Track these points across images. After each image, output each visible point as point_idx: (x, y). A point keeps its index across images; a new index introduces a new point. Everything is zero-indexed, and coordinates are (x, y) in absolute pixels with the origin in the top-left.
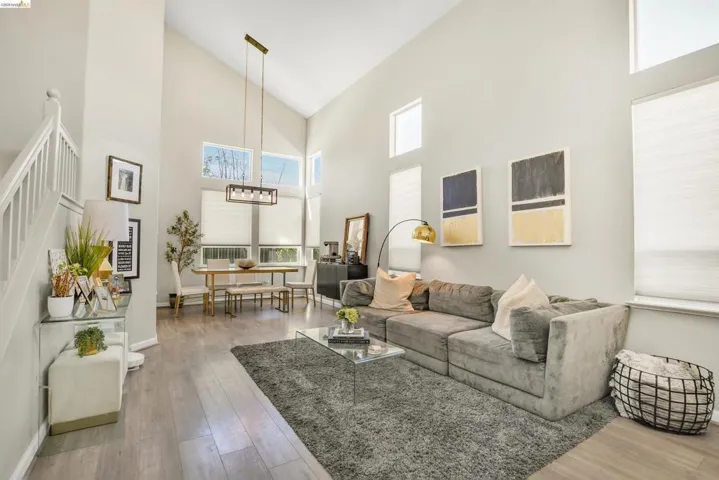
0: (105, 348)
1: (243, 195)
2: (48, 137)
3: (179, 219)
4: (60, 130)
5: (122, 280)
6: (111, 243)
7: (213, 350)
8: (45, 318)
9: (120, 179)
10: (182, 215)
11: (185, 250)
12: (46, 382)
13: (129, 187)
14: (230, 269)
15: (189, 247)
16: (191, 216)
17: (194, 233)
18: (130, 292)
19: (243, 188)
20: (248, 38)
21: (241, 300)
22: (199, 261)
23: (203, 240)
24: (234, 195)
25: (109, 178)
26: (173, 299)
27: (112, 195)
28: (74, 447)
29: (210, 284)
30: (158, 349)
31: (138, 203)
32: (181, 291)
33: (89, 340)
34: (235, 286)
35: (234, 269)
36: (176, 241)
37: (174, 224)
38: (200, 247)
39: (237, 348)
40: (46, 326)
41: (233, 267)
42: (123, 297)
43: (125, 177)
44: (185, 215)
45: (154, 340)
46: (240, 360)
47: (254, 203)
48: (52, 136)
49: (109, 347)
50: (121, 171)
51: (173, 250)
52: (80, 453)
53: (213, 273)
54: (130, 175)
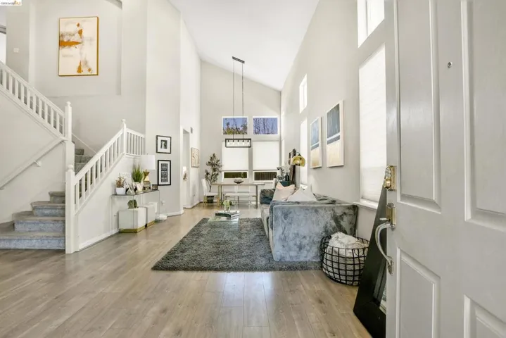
1: (234, 143)
3: (211, 158)
13: (166, 147)
15: (215, 172)
16: (217, 156)
17: (218, 165)
19: (233, 140)
20: (234, 58)
22: (221, 179)
23: (223, 168)
24: (228, 144)
27: (158, 151)
31: (170, 153)
37: (209, 161)
38: (221, 172)
44: (214, 156)
51: (208, 174)
54: (166, 142)
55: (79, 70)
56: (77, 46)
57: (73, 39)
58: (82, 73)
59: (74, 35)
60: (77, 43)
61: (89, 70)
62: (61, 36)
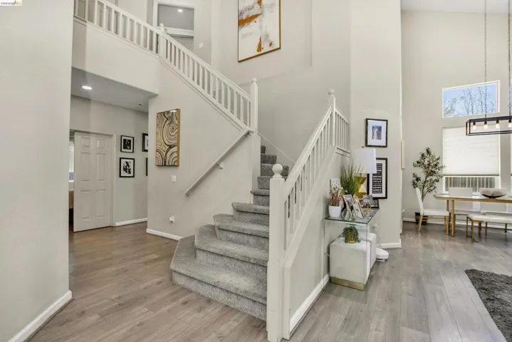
0: (359, 241)
1: (486, 127)
2: (329, 117)
3: (423, 155)
4: (335, 110)
5: (372, 200)
6: (368, 175)
7: (447, 265)
8: (327, 217)
9: (373, 133)
10: (425, 152)
11: (428, 179)
12: (329, 252)
13: (379, 137)
14: (474, 197)
15: (430, 177)
16: (432, 151)
17: (436, 165)
18: (378, 208)
19: (485, 120)
21: (486, 228)
22: (442, 189)
23: (445, 171)
24: (474, 129)
25: (367, 133)
26: (418, 217)
27: (369, 144)
28: (338, 295)
29: (450, 209)
30: (400, 251)
31: (386, 146)
32: (423, 212)
33: (351, 234)
34: (478, 213)
35: (478, 197)
36: (421, 173)
37: (418, 159)
39: (473, 271)
40: (327, 221)
41: (477, 195)
42: (372, 210)
43: (376, 130)
44: (428, 152)
45: (398, 244)
46: (473, 283)
47: (502, 132)
48: (331, 115)
49: (362, 242)
50: (373, 127)
51: (418, 179)
52: (341, 299)
53: (453, 200)
54: (380, 128)
55: (260, 48)
56: (256, 19)
57: (252, 13)
58: (263, 51)
59: (253, 7)
60: (256, 16)
61: (271, 45)
62: (240, 14)
